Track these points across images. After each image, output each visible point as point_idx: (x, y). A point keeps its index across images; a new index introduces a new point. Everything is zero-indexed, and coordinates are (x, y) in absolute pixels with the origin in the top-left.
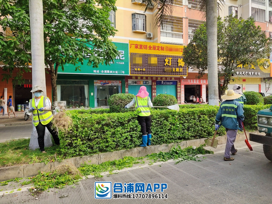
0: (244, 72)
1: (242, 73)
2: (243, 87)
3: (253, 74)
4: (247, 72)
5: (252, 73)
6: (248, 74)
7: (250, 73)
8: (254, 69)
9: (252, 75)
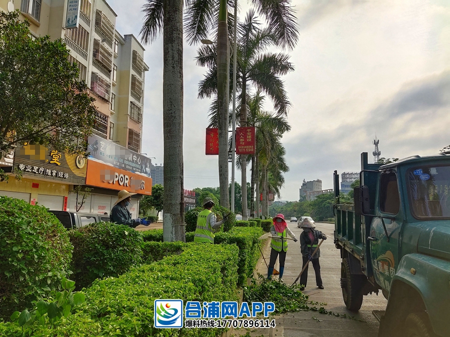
0: (36, 168)
1: (33, 168)
2: (32, 200)
3: (54, 174)
4: (42, 169)
5: (52, 173)
6: (44, 172)
7: (49, 172)
8: (57, 165)
9: (52, 175)
